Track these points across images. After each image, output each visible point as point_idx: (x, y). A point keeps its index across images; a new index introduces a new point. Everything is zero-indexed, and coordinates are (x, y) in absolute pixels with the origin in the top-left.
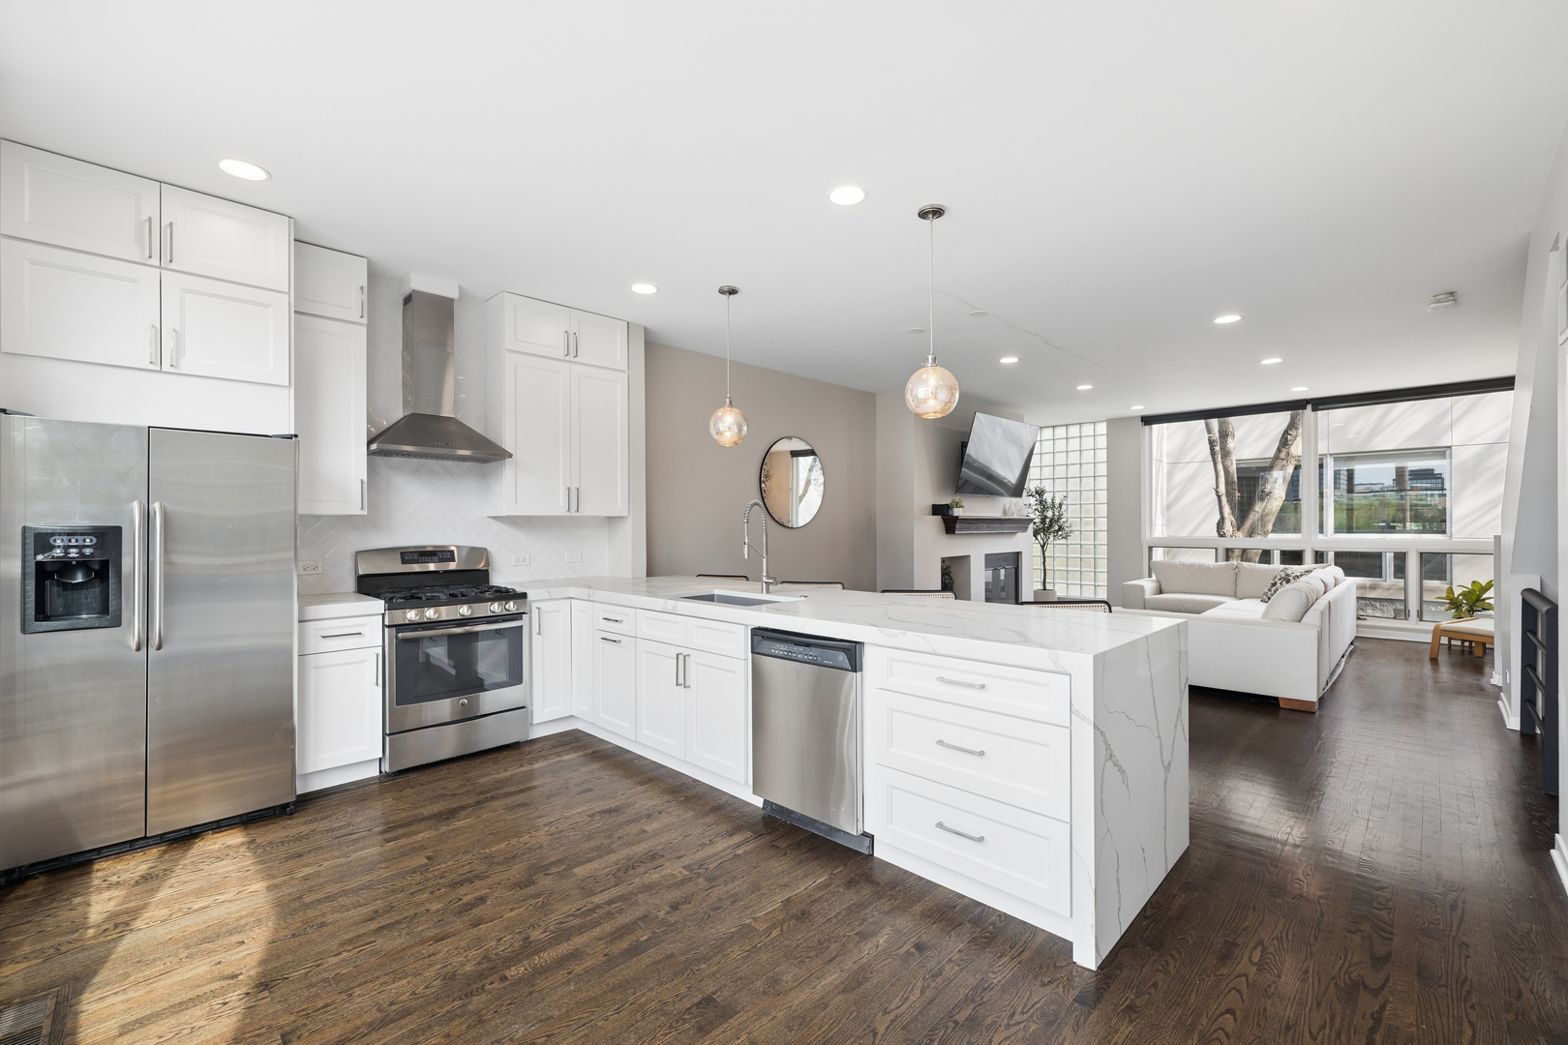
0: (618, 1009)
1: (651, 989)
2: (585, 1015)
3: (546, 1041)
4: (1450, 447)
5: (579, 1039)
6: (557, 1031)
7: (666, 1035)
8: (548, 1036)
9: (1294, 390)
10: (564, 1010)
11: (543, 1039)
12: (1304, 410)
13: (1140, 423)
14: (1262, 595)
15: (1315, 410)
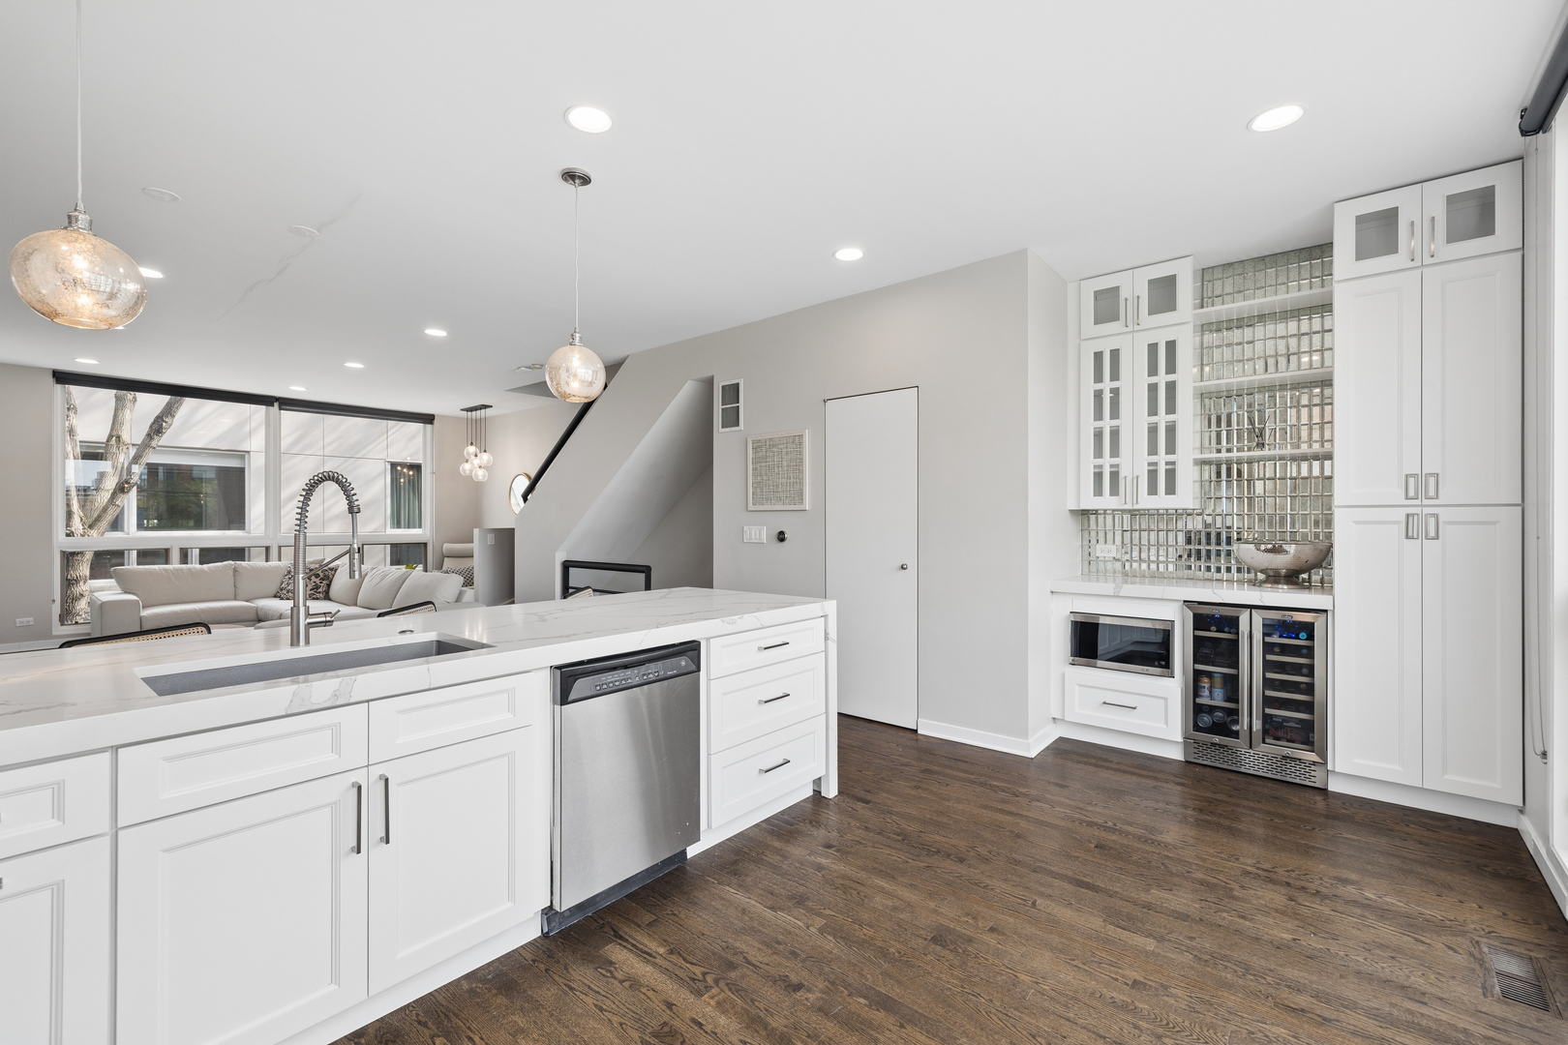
0: (973, 995)
1: (939, 978)
2: (994, 1017)
3: (1039, 1036)
4: (248, 452)
5: (1022, 1013)
6: (1025, 1033)
7: (985, 959)
8: (1034, 1037)
9: (292, 388)
10: (996, 1037)
11: (1039, 1040)
12: (271, 408)
13: (51, 380)
14: (274, 593)
15: (280, 409)
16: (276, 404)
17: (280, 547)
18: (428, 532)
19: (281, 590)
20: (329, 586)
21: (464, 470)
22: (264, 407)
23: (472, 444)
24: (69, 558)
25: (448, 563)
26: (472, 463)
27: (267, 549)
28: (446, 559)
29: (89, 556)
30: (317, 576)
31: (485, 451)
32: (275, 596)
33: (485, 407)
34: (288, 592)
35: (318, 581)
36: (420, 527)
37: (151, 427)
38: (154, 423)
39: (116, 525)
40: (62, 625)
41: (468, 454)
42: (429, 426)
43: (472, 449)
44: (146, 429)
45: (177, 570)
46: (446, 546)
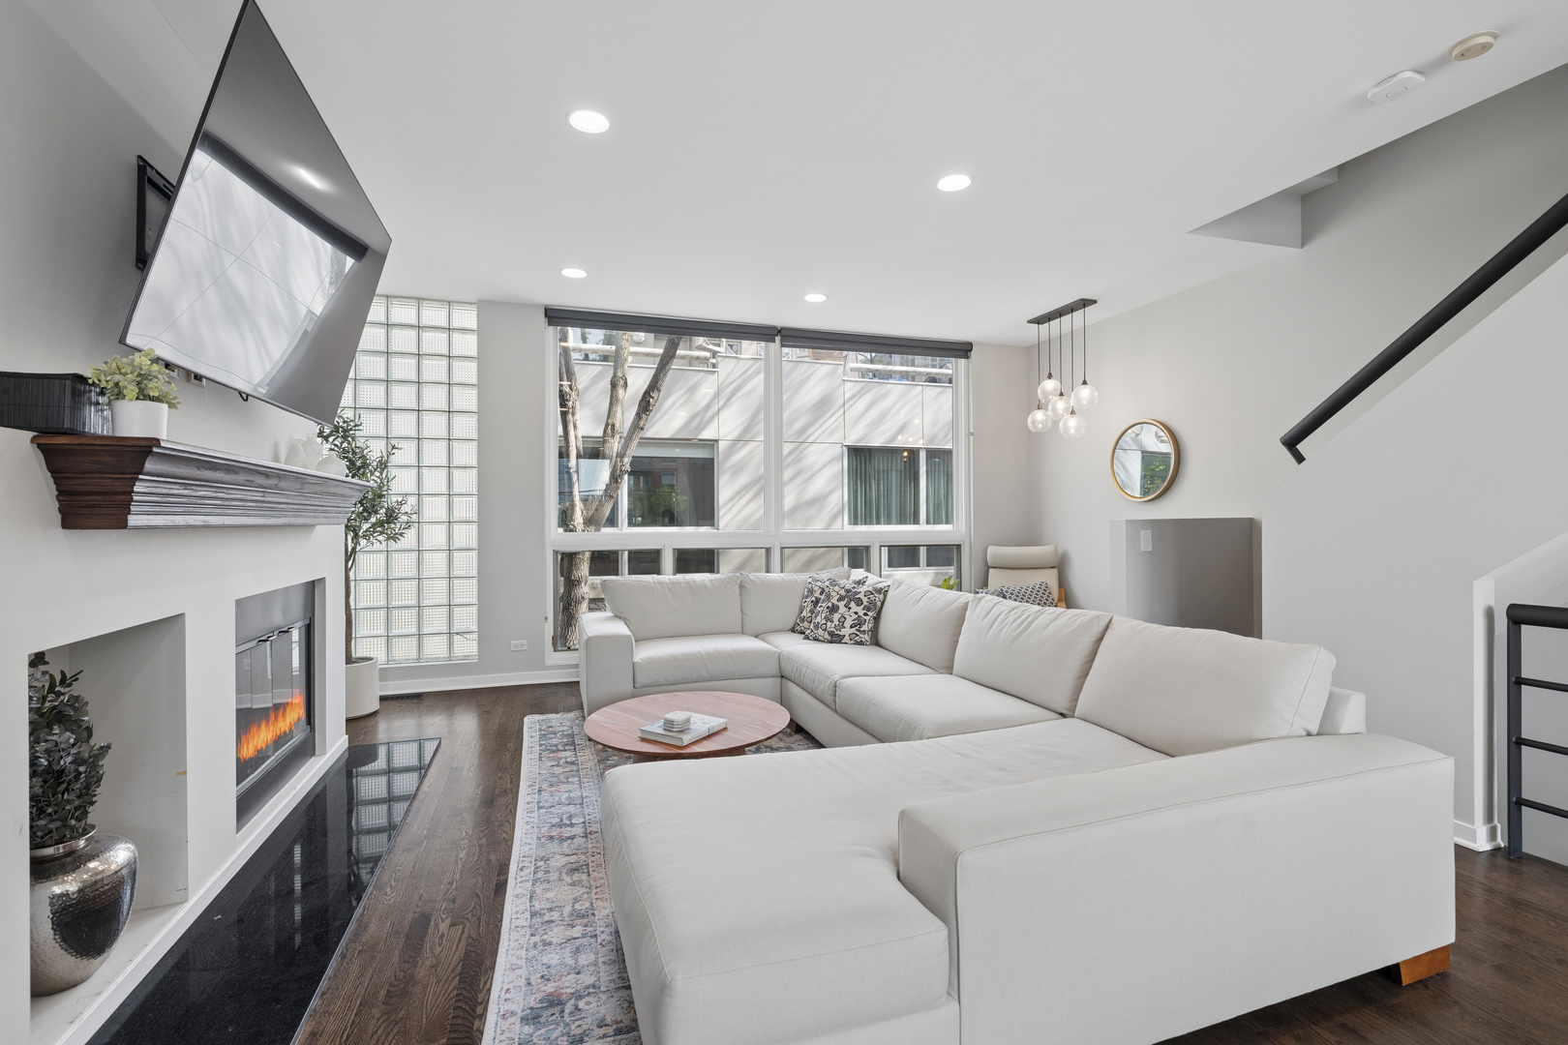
12: (771, 344)
13: (543, 320)
14: (790, 625)
15: (783, 346)
16: (778, 339)
17: (782, 548)
18: (963, 528)
19: (803, 621)
20: (877, 619)
21: (1034, 422)
22: (763, 344)
23: (1050, 376)
24: (567, 561)
25: (996, 579)
26: (1054, 409)
27: (768, 550)
28: (991, 570)
29: (588, 555)
30: (859, 602)
31: (1085, 383)
32: (793, 630)
33: (1085, 303)
34: (817, 626)
35: (860, 610)
36: (947, 523)
37: (639, 405)
38: (641, 401)
39: (612, 521)
40: (555, 651)
41: (1046, 393)
42: (962, 362)
43: (1049, 385)
44: (635, 409)
45: (673, 583)
46: (992, 550)
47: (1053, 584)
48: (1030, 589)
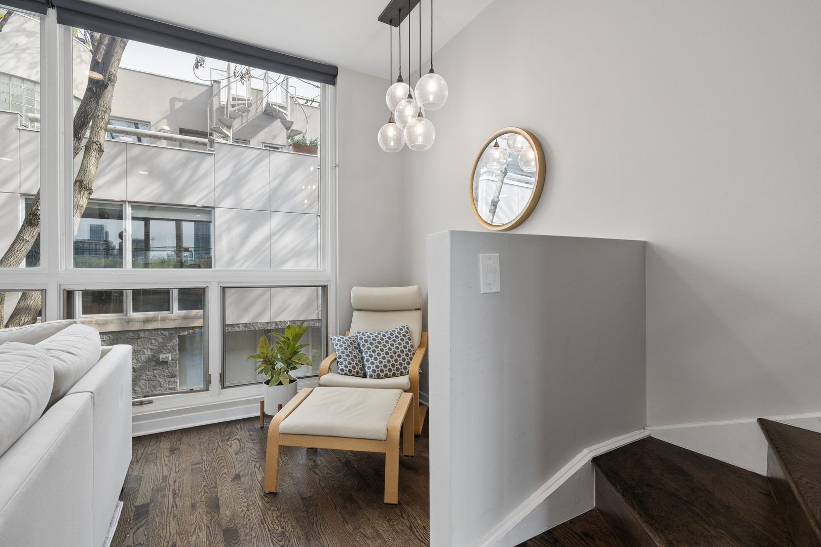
23: (400, 80)
28: (355, 313)
41: (394, 102)
42: (329, 88)
46: (357, 291)
47: (416, 328)
48: (388, 335)
